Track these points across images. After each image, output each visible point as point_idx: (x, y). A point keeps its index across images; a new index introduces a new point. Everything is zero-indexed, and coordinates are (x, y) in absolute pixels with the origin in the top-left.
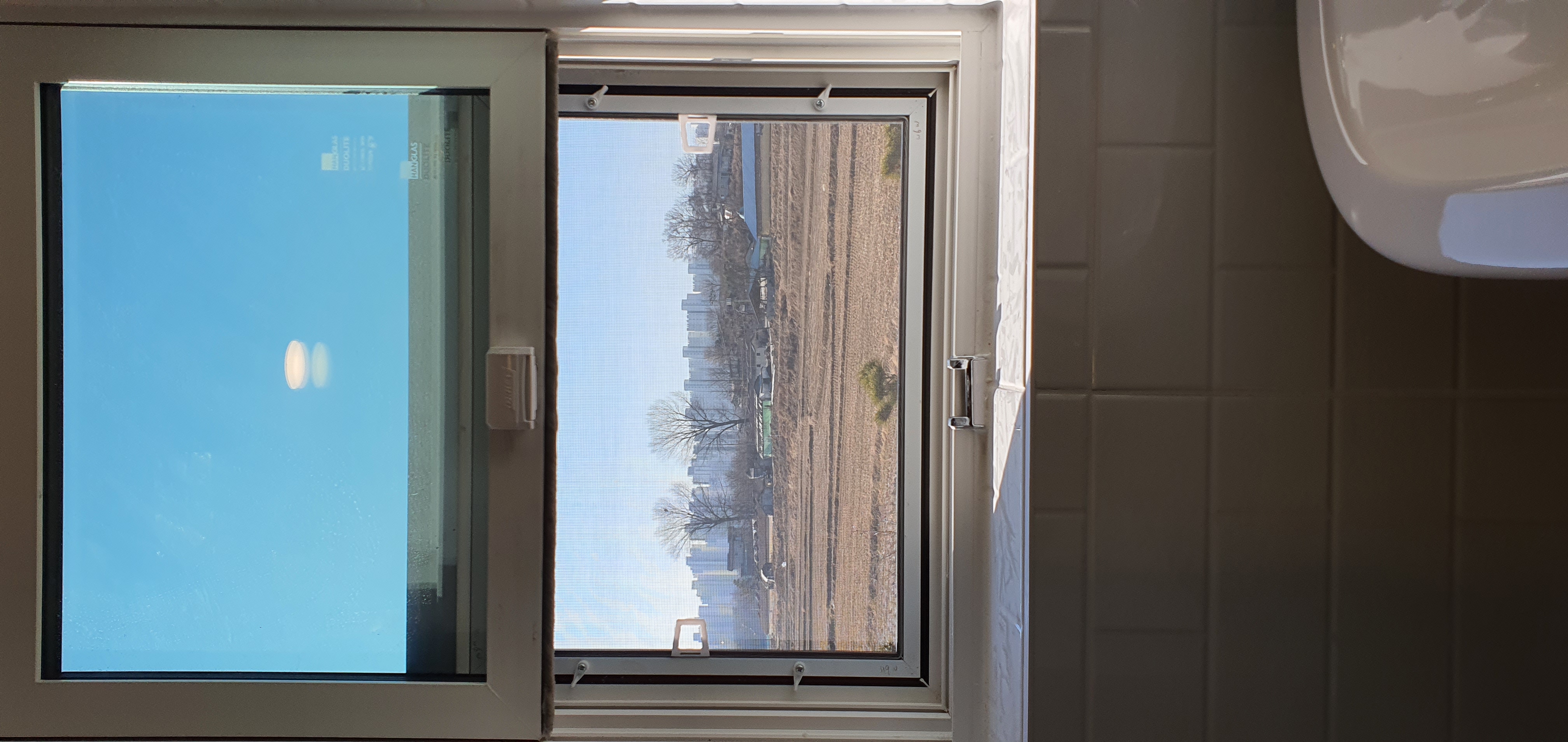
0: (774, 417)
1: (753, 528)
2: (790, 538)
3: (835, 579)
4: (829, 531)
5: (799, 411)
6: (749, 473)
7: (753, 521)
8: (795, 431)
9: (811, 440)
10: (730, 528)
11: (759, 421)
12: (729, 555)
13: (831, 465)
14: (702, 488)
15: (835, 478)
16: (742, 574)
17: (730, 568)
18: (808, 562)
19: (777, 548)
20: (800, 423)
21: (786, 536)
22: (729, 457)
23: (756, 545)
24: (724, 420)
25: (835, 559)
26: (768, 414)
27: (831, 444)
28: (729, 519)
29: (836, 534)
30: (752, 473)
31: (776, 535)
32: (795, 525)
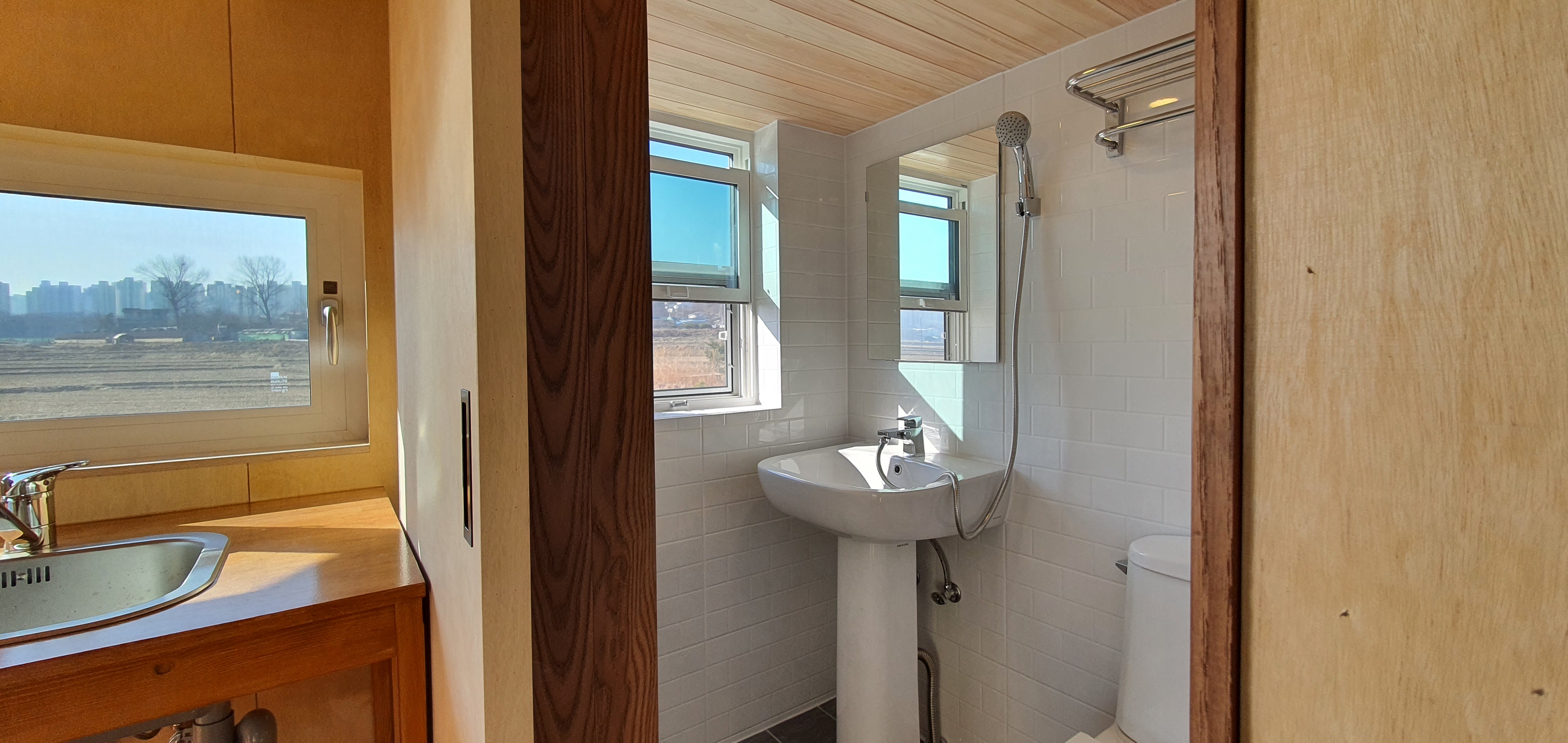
0: (275, 342)
1: (169, 328)
2: (163, 355)
3: (133, 388)
4: (180, 383)
5: (283, 358)
6: (223, 324)
7: (176, 327)
8: (265, 355)
9: (259, 367)
10: (167, 311)
11: (270, 331)
12: (139, 309)
13: (244, 382)
14: (204, 291)
15: (231, 384)
16: (119, 320)
17: (125, 310)
18: (141, 369)
19: (149, 345)
20: (273, 359)
21: (164, 352)
22: (234, 310)
23: (151, 330)
24: (269, 308)
25: (154, 388)
26: (277, 337)
27: (261, 381)
28: (176, 309)
29: (179, 387)
30: (222, 327)
31: (163, 344)
32: (176, 358)
